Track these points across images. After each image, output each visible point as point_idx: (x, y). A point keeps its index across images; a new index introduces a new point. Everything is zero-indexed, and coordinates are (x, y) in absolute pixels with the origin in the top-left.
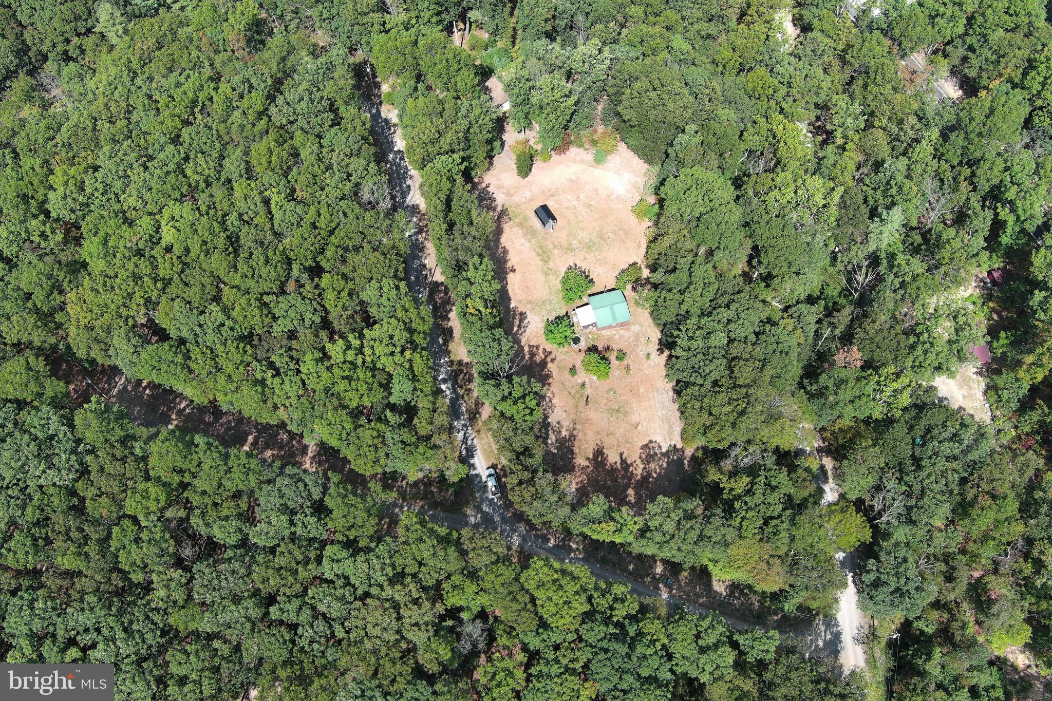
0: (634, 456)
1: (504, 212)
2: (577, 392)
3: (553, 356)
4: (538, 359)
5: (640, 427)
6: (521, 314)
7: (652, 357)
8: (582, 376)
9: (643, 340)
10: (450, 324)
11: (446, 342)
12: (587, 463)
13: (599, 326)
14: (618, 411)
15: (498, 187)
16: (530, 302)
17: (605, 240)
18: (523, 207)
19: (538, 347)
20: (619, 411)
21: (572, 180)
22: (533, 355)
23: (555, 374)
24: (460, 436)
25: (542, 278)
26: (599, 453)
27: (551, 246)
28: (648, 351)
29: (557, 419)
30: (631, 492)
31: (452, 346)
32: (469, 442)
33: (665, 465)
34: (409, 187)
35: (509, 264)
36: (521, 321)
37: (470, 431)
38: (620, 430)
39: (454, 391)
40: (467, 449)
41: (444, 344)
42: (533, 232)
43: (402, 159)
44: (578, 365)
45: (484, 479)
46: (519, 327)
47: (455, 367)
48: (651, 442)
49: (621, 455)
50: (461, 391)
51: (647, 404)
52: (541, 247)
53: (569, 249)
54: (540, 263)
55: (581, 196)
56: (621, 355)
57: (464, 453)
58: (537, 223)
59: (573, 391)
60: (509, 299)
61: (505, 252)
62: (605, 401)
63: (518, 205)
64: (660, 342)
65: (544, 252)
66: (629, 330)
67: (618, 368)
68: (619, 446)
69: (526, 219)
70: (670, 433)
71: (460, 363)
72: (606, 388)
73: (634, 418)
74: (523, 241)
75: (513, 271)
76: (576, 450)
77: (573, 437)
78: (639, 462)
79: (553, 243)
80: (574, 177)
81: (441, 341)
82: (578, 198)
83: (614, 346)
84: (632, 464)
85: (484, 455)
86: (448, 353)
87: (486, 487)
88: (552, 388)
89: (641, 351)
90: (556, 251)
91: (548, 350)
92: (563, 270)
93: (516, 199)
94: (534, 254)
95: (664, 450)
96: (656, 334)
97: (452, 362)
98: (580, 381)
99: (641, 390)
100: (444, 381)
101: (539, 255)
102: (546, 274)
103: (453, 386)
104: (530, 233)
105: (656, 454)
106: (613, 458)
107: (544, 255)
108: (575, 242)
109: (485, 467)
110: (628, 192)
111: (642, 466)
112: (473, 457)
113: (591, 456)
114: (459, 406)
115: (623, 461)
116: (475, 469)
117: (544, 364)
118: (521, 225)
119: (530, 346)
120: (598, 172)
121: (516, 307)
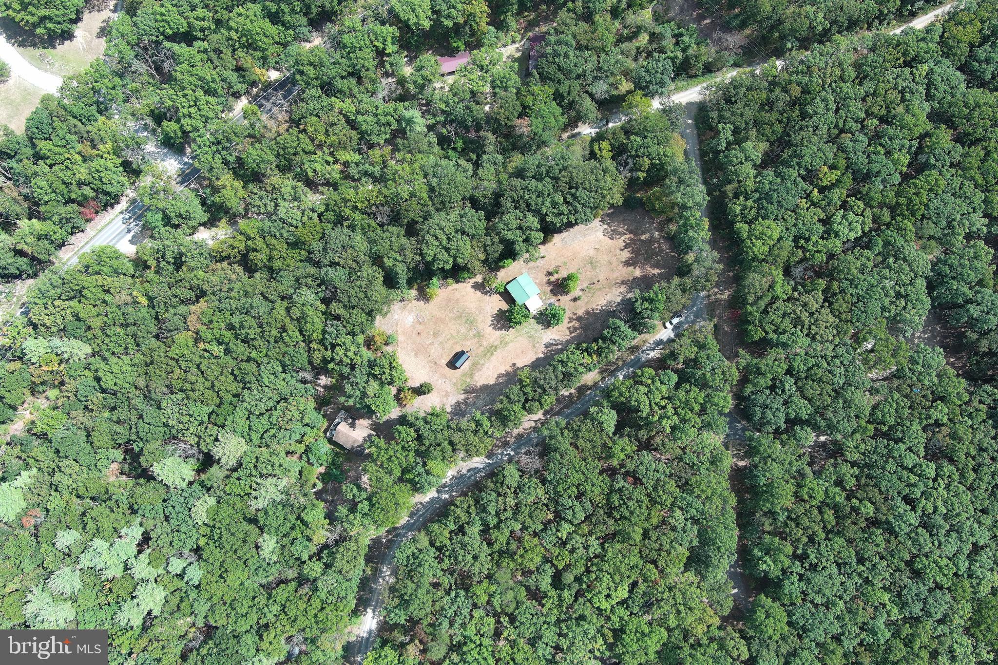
0: (620, 242)
1: (466, 392)
2: (589, 292)
3: (572, 315)
4: (577, 325)
5: (596, 247)
6: (547, 347)
7: (543, 254)
8: (577, 292)
10: (574, 391)
12: (638, 268)
13: (539, 292)
16: (535, 345)
17: (462, 313)
18: (455, 379)
19: (569, 327)
20: (591, 262)
21: (416, 354)
22: (575, 329)
23: (584, 309)
25: (511, 345)
26: (627, 263)
27: (482, 348)
29: (617, 297)
30: (643, 237)
31: (590, 383)
32: (653, 345)
33: (616, 223)
34: (469, 471)
35: (510, 369)
36: (552, 345)
37: (646, 348)
38: (604, 258)
39: (621, 369)
40: (658, 345)
41: (590, 389)
42: (475, 365)
43: (444, 486)
44: (569, 297)
46: (558, 344)
47: (605, 375)
48: (605, 235)
49: (621, 250)
50: (620, 363)
51: (578, 248)
52: (485, 355)
53: (479, 335)
54: (499, 350)
55: (429, 342)
56: (550, 274)
59: (590, 294)
60: (538, 359)
61: (499, 376)
63: (455, 384)
65: (489, 351)
67: (559, 273)
68: (616, 254)
69: (465, 375)
70: (591, 228)
71: (601, 372)
73: (592, 252)
74: (485, 369)
75: (514, 365)
76: (631, 278)
77: (623, 283)
78: (622, 238)
79: (478, 348)
80: (413, 354)
81: (589, 391)
82: (432, 344)
83: (545, 279)
84: (626, 242)
85: (658, 334)
86: (596, 384)
87: (679, 323)
88: (595, 307)
90: (485, 343)
91: (568, 320)
92: (498, 333)
93: (450, 387)
94: (494, 358)
95: (607, 226)
97: (602, 378)
98: (581, 292)
99: (570, 254)
100: (616, 379)
101: (492, 354)
102: (506, 343)
103: (618, 371)
104: (476, 367)
105: (612, 230)
106: (626, 255)
107: (491, 350)
108: (471, 334)
109: (666, 329)
110: (410, 311)
111: (624, 236)
112: (661, 341)
113: (632, 267)
114: (631, 360)
115: (625, 247)
116: (670, 336)
117: (579, 319)
118: (471, 376)
119: (570, 332)
120: (401, 338)
121: (543, 353)
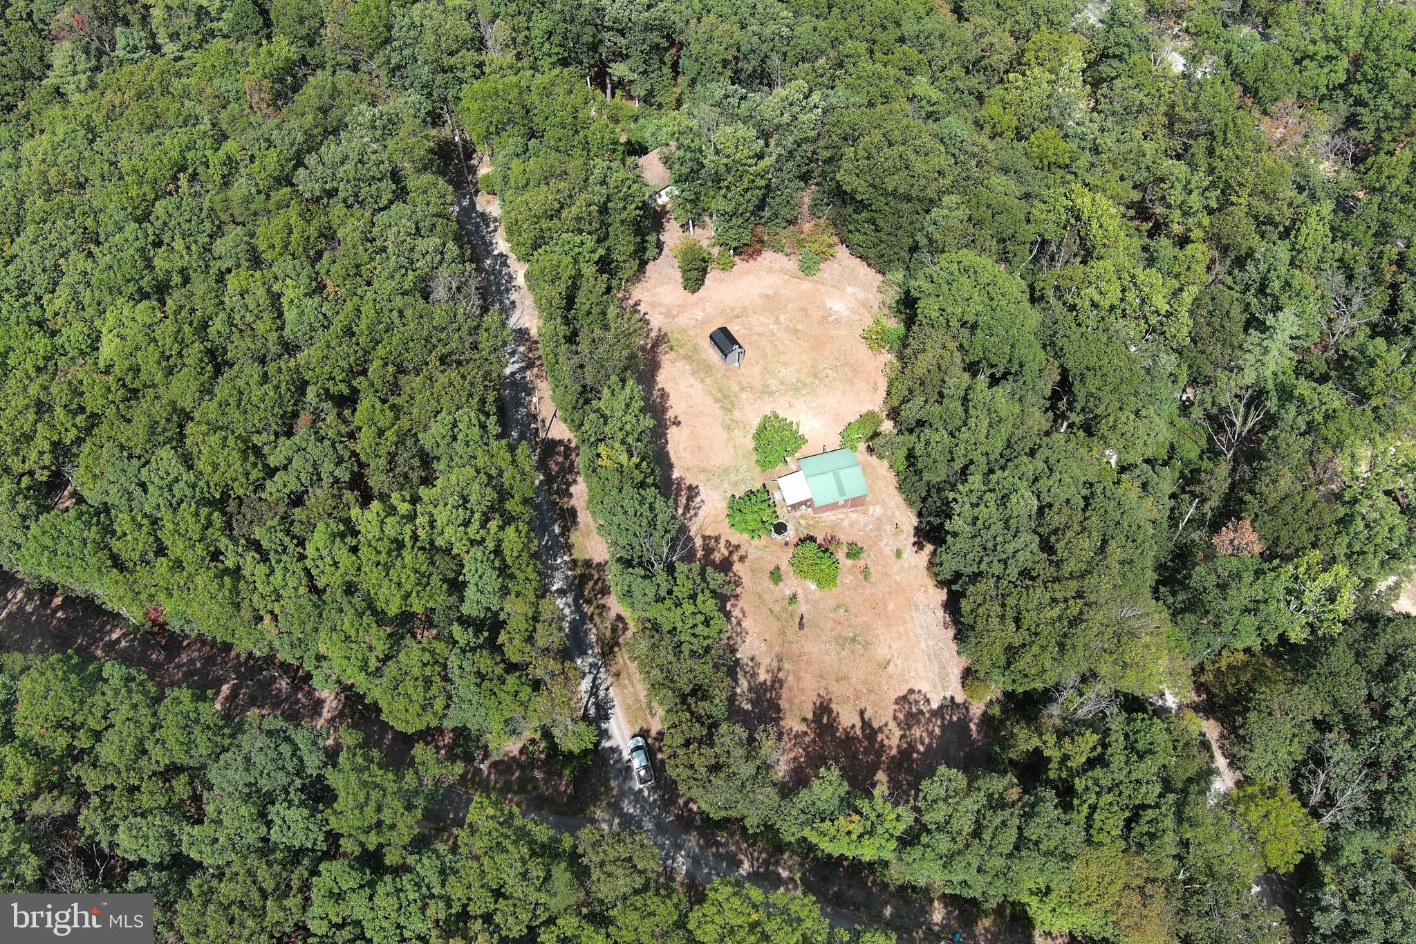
0: (884, 715)
1: (661, 339)
2: (784, 609)
3: (742, 552)
4: (717, 557)
5: (891, 668)
6: (690, 488)
7: (905, 555)
8: (791, 584)
9: (889, 528)
10: (573, 502)
11: (566, 530)
12: (803, 727)
13: (817, 503)
14: (853, 640)
15: (653, 305)
16: (704, 470)
17: (821, 380)
18: (692, 333)
19: (717, 539)
20: (856, 641)
21: (767, 296)
22: (708, 550)
23: (745, 580)
24: (585, 685)
25: (724, 435)
26: (823, 709)
27: (736, 388)
28: (900, 545)
29: (750, 654)
30: (881, 776)
31: (574, 537)
32: (602, 693)
33: (937, 731)
34: (513, 303)
35: (670, 414)
36: (690, 499)
37: (602, 675)
38: (858, 672)
39: (578, 609)
40: (597, 705)
41: (562, 534)
42: (708, 369)
43: (505, 264)
44: (784, 566)
45: (626, 756)
46: (687, 508)
47: (578, 571)
48: (911, 691)
49: (862, 713)
50: (588, 609)
51: (902, 629)
52: (720, 390)
53: (765, 392)
54: (719, 412)
55: (782, 318)
56: (854, 552)
57: (592, 711)
58: (713, 355)
59: (777, 608)
60: (671, 466)
61: (664, 395)
62: (830, 624)
63: (684, 331)
64: (918, 531)
65: (726, 397)
66: (865, 513)
67: (851, 570)
68: (857, 698)
69: (696, 349)
70: (943, 676)
71: (588, 564)
72: (832, 603)
73: (882, 652)
74: (692, 380)
75: (677, 423)
76: (783, 704)
77: (777, 683)
78: (892, 725)
79: (740, 383)
80: (770, 292)
81: (557, 530)
82: (777, 321)
83: (842, 537)
84: (880, 730)
85: (626, 714)
86: (568, 547)
87: (628, 769)
88: (740, 604)
89: (887, 545)
90: (744, 396)
91: (734, 542)
92: (755, 422)
93: (681, 321)
94: (709, 400)
95: (935, 706)
96: (909, 520)
97: (574, 562)
98: (788, 592)
99: (891, 607)
100: (561, 592)
101: (717, 401)
102: (729, 429)
103: (576, 601)
104: (702, 369)
105: (921, 712)
106: (848, 718)
107: (726, 402)
108: (773, 382)
109: (628, 734)
110: (854, 312)
111: (898, 733)
112: (607, 718)
113: (810, 716)
114: (586, 633)
115: (866, 724)
116: (609, 738)
117: (727, 564)
118: (688, 358)
119: (704, 537)
120: (806, 285)
121: (681, 478)
